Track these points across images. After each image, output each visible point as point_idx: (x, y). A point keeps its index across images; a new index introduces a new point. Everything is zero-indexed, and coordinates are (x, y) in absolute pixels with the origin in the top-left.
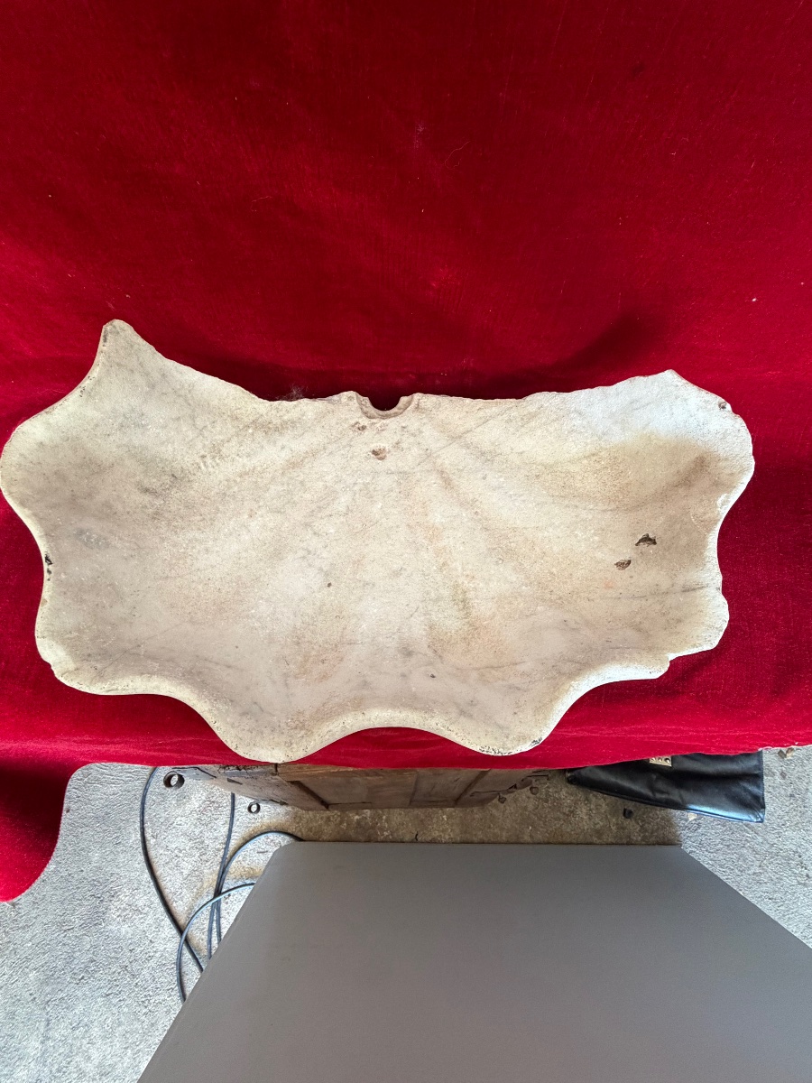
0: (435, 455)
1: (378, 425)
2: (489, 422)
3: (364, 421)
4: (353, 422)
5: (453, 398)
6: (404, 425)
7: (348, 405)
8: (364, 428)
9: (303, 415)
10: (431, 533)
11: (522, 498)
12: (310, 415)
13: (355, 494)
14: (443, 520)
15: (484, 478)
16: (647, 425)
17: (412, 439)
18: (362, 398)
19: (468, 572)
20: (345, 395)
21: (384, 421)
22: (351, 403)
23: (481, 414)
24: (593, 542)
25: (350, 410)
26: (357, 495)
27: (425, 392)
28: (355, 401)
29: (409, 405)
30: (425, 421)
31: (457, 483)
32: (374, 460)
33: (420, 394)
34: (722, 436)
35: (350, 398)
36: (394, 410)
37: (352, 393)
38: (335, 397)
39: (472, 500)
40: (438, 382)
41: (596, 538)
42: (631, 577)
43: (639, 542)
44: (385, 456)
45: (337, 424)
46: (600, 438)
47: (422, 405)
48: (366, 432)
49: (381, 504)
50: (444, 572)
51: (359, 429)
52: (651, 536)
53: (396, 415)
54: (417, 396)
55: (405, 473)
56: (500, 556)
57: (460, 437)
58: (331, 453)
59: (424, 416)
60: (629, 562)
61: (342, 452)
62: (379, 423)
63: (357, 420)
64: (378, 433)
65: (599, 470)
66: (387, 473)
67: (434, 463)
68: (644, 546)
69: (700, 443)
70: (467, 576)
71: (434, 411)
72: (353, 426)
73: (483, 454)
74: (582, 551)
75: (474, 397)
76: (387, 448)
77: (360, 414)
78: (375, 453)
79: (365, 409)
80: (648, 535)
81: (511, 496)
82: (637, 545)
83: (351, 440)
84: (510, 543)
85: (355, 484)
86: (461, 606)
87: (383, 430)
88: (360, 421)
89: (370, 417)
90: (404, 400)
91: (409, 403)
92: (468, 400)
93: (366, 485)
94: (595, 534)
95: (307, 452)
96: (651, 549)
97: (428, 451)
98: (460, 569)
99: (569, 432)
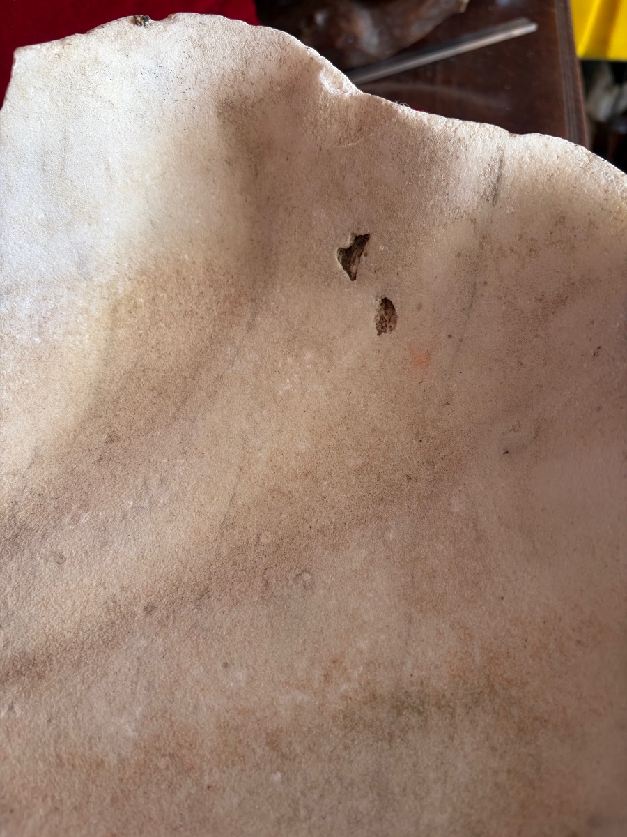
11: (154, 481)
15: (61, 560)
16: (107, 168)
19: (318, 673)
24: (315, 364)
34: (199, 51)
41: (308, 355)
42: (419, 307)
43: (349, 272)
46: (87, 277)
50: (298, 748)
52: (348, 243)
56: (290, 576)
60: (387, 304)
65: (153, 313)
68: (364, 264)
69: (193, 95)
70: (327, 677)
74: (329, 393)
80: (342, 251)
81: (137, 509)
82: (353, 278)
84: (257, 543)
86: (414, 720)
94: (298, 357)
96: (376, 247)
98: (301, 697)
99: (40, 334)
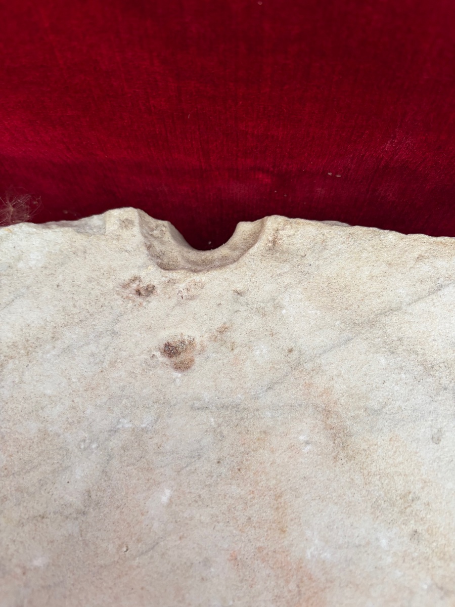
0: (309, 366)
1: (181, 286)
2: (446, 291)
3: (153, 275)
4: (126, 276)
5: (357, 228)
6: (239, 287)
7: (118, 238)
8: (150, 290)
9: (19, 259)
10: (292, 586)
12: (35, 259)
13: (111, 457)
14: (327, 555)
17: (256, 322)
18: (153, 222)
20: (115, 215)
21: (197, 278)
22: (126, 234)
23: (424, 268)
25: (123, 250)
26: (115, 462)
27: (292, 212)
28: (136, 230)
29: (255, 241)
30: (287, 280)
31: (364, 446)
32: (164, 370)
33: (280, 219)
35: (126, 224)
36: (222, 251)
37: (131, 213)
38: (95, 220)
39: (404, 497)
40: (320, 191)
44: (192, 361)
45: (90, 280)
47: (284, 242)
48: (154, 304)
49: (168, 493)
51: (138, 293)
53: (224, 263)
54: (274, 223)
55: (236, 407)
57: (372, 324)
58: (67, 350)
59: (287, 267)
61: (92, 348)
62: (184, 280)
63: (134, 272)
64: (179, 304)
66: (193, 408)
67: (309, 385)
71: (310, 259)
72: (125, 286)
73: (429, 369)
75: (406, 228)
76: (198, 340)
77: (142, 257)
78: (170, 350)
79: (158, 247)
83: (117, 321)
85: (114, 431)
87: (192, 298)
88: (143, 274)
89: (165, 267)
90: (244, 228)
91: (255, 237)
92: (392, 237)
93: (138, 434)
95: (15, 345)
97: (294, 355)
